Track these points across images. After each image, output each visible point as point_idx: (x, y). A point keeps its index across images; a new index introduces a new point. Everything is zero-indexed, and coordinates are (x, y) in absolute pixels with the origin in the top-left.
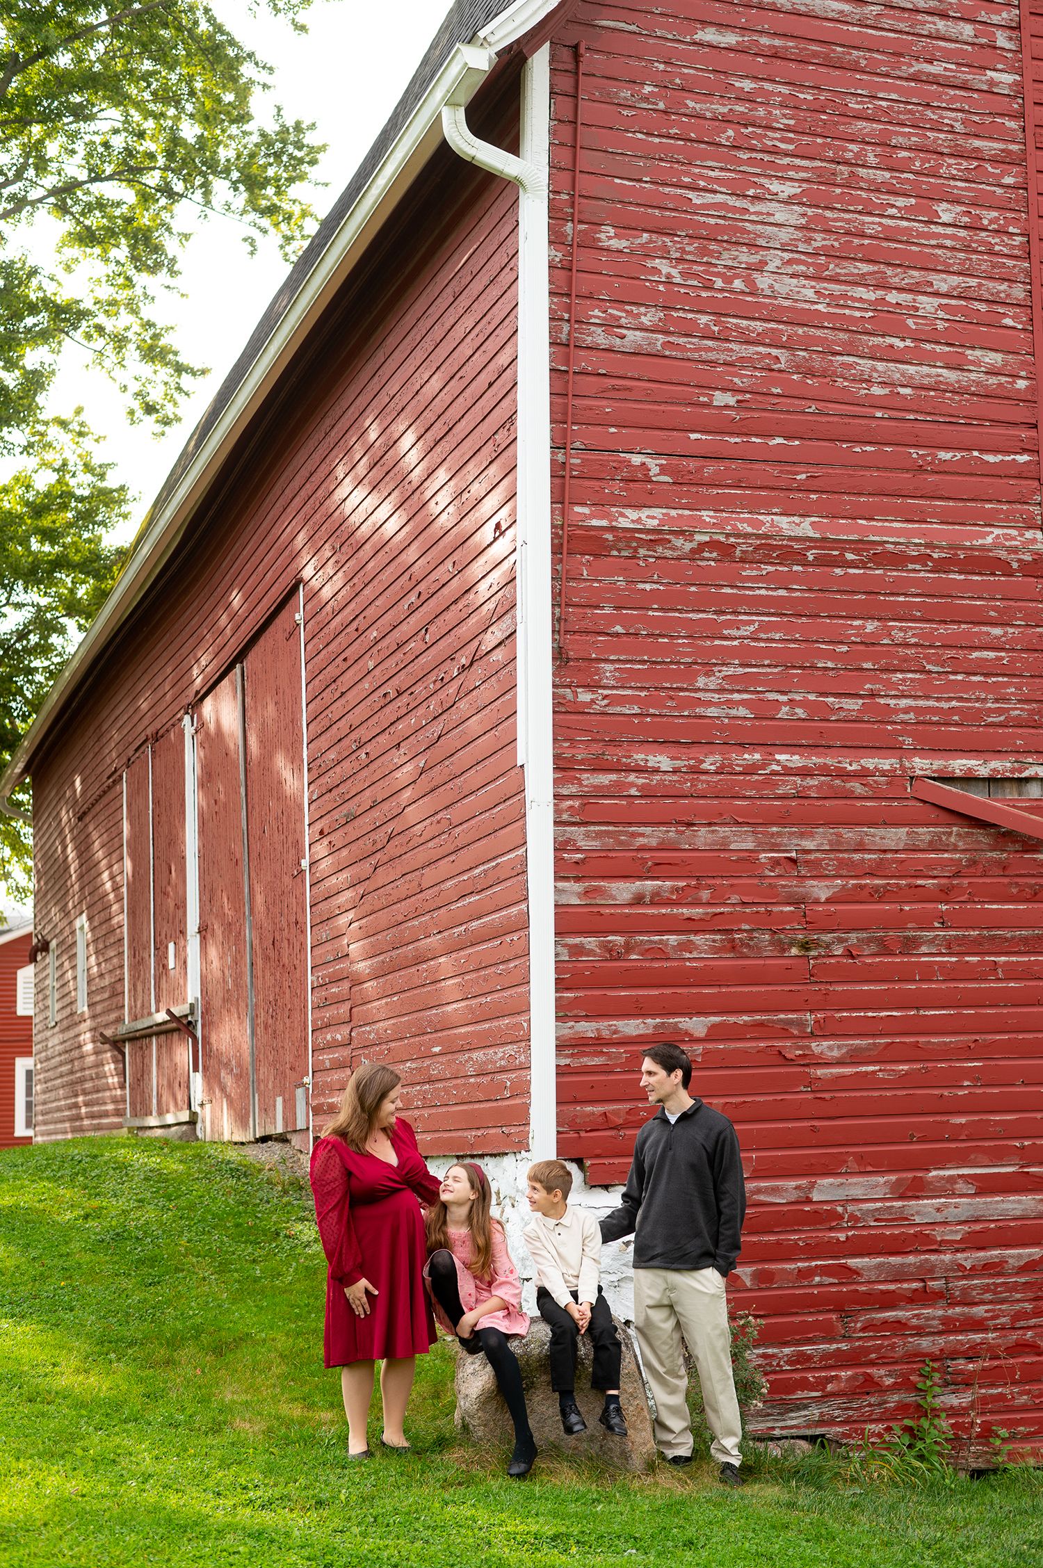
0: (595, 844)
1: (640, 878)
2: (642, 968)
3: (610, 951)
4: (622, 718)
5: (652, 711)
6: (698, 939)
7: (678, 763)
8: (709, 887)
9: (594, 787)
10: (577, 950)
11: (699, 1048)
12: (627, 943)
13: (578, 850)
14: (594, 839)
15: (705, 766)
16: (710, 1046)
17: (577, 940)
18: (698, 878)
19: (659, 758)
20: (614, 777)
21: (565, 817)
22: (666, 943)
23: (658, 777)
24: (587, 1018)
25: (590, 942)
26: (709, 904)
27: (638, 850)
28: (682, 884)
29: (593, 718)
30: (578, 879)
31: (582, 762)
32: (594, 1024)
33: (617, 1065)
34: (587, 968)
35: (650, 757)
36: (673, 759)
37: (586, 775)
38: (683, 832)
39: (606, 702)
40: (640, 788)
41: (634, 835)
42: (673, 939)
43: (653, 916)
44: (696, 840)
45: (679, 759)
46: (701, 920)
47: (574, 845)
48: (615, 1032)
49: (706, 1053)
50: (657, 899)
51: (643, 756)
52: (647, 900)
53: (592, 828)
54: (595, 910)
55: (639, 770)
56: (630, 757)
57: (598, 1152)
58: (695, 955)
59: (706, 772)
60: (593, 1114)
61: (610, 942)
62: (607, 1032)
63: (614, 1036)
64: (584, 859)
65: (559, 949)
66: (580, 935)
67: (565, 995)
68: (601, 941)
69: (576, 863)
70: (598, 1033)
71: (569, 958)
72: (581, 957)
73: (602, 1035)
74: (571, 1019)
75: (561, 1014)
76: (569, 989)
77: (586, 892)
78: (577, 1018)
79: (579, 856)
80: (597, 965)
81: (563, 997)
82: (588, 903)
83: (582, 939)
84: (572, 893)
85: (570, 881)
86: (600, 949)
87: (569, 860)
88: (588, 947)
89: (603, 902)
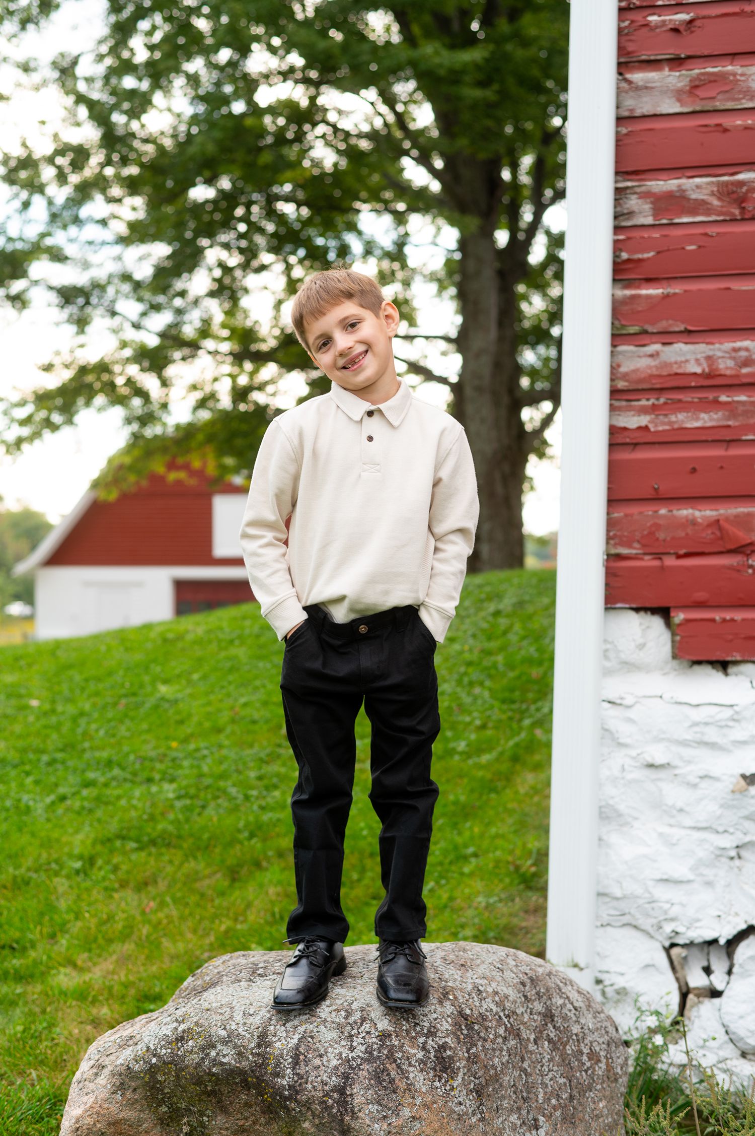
3: (741, 201)
10: (670, 204)
13: (682, 6)
17: (671, 184)
24: (689, 335)
25: (699, 186)
30: (676, 62)
32: (702, 347)
33: (746, 428)
34: (690, 238)
48: (748, 362)
54: (712, 121)
57: (701, 596)
60: (693, 522)
61: (741, 183)
62: (730, 363)
63: (745, 371)
64: (691, 22)
65: (633, 203)
66: (678, 173)
67: (644, 292)
68: (723, 182)
69: (676, 30)
70: (710, 366)
71: (649, 220)
72: (679, 215)
73: (717, 369)
74: (655, 338)
75: (633, 330)
76: (650, 280)
77: (695, 87)
78: (667, 337)
79: (683, 17)
80: (712, 230)
81: (639, 296)
82: (698, 108)
83: (683, 181)
84: (665, 91)
85: (660, 69)
86: (719, 199)
87: (657, 27)
88: (694, 196)
89: (730, 105)
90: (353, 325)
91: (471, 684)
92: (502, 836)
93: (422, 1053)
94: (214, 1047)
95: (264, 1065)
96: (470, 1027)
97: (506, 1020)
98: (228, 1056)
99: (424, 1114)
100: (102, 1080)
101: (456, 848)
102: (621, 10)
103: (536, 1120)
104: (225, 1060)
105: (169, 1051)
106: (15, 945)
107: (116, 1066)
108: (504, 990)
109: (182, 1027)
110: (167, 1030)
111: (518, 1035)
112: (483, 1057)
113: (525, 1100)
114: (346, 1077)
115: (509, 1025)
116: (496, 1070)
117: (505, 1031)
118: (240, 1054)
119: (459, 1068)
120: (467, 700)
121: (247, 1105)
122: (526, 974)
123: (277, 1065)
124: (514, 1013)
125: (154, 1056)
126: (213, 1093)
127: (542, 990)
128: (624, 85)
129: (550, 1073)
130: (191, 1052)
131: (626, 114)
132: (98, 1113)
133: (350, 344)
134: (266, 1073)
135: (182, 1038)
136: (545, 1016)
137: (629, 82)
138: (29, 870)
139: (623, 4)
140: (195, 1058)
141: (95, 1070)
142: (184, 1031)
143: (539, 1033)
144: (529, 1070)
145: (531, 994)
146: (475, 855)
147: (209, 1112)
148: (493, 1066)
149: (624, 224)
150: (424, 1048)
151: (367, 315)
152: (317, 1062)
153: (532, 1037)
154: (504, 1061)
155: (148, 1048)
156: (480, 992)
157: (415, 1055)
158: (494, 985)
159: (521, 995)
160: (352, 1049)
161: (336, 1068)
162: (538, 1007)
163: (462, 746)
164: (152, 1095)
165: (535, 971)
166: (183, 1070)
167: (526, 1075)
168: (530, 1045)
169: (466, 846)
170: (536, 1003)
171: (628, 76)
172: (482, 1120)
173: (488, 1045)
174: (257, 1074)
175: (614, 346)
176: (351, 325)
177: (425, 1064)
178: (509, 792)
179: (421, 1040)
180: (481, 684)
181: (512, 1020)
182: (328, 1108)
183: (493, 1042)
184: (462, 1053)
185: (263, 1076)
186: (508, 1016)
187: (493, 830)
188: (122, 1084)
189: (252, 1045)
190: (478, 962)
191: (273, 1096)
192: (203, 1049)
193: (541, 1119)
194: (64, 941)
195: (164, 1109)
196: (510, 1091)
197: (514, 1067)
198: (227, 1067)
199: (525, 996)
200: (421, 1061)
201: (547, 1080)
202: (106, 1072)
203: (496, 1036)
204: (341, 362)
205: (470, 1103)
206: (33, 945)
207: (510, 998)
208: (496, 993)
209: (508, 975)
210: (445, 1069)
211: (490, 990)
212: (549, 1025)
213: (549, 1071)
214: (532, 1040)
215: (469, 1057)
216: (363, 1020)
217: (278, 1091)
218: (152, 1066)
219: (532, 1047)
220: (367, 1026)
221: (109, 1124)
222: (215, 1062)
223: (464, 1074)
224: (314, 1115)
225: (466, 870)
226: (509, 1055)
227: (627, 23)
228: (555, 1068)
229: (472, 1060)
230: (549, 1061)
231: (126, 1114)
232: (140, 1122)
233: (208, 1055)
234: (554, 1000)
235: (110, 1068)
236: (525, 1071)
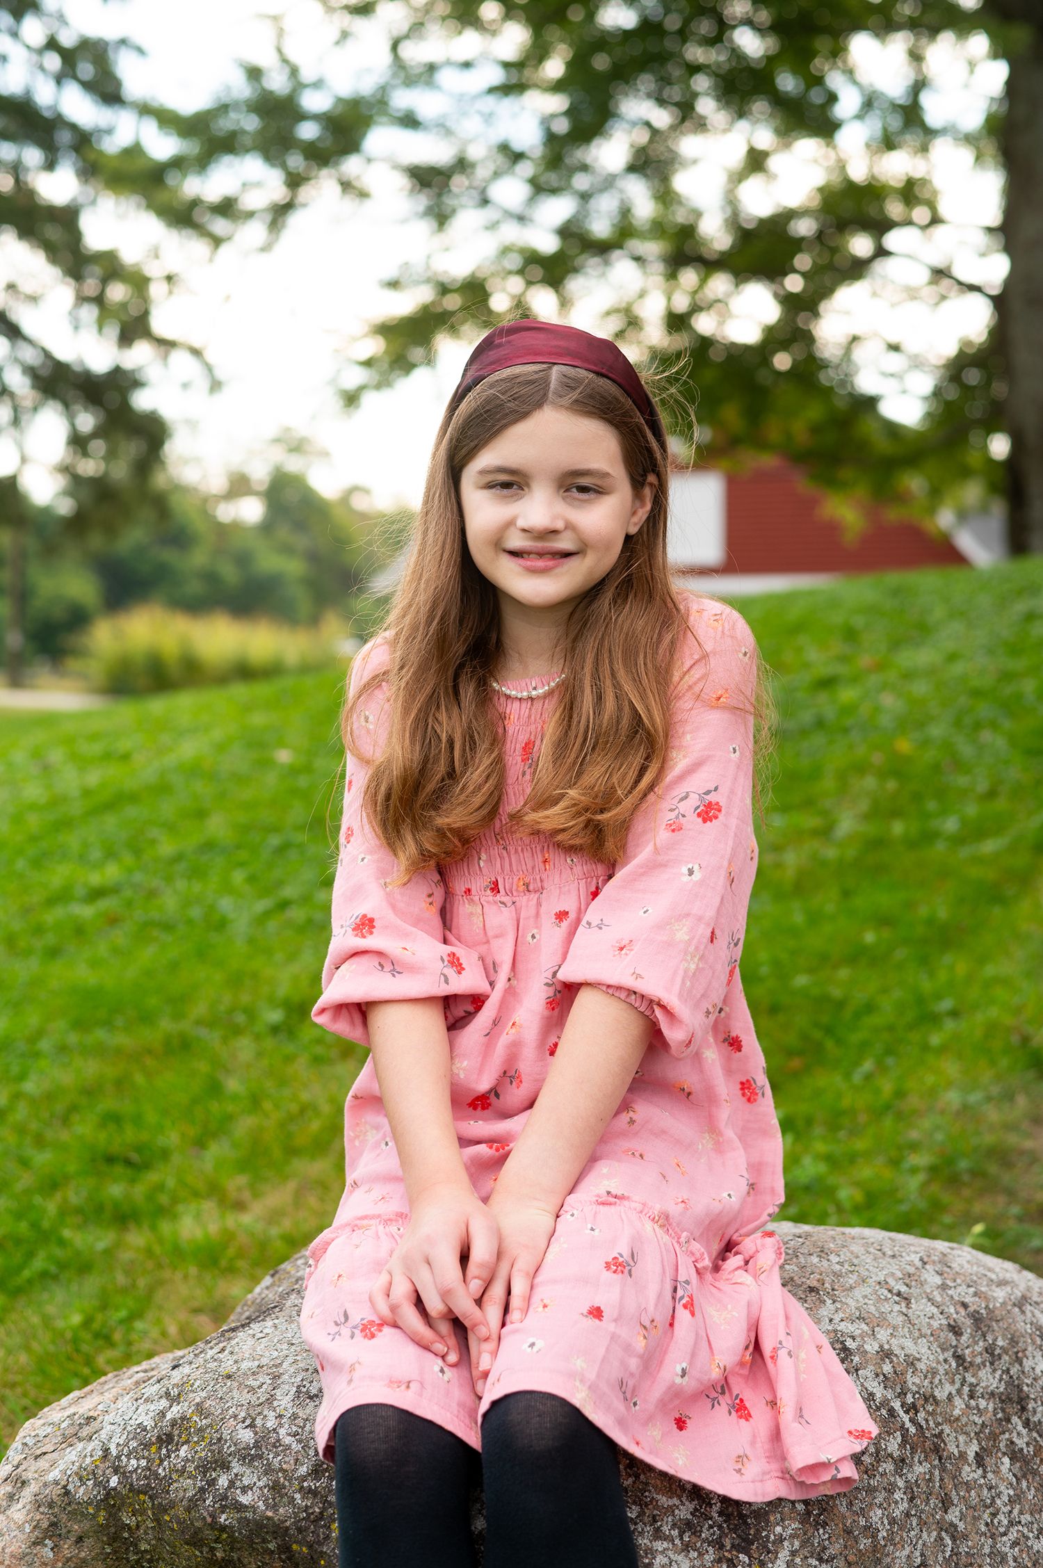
91: (977, 726)
92: (1004, 981)
93: (691, 1506)
94: (226, 1466)
95: (324, 1519)
97: (906, 1418)
98: (252, 1491)
101: (920, 1000)
104: (245, 1499)
105: (143, 1463)
106: (135, 1157)
107: (45, 1485)
108: (905, 1345)
109: (174, 1412)
111: (936, 1450)
112: (843, 1509)
115: (913, 1430)
116: (874, 1537)
117: (902, 1445)
118: (276, 1487)
119: (780, 1540)
120: (966, 750)
122: (965, 1305)
124: (929, 1398)
125: (116, 1471)
127: (1000, 1343)
129: (1014, 1530)
130: (182, 1472)
134: (327, 1537)
135: (170, 1437)
136: (1005, 1399)
138: (199, 1022)
140: (187, 1487)
141: (9, 1489)
142: (174, 1423)
143: (989, 1442)
144: (961, 1526)
145: (973, 1349)
146: (954, 1014)
148: (867, 1528)
153: (973, 1448)
154: (897, 1513)
155: (106, 1451)
157: (671, 1510)
158: (883, 1335)
159: (949, 1354)
162: (989, 1379)
163: (951, 825)
164: (115, 1552)
165: (987, 1299)
166: (165, 1511)
167: (954, 1539)
168: (967, 1468)
169: (939, 997)
170: (984, 1373)
174: (310, 1538)
177: (696, 1533)
178: (1025, 906)
180: (994, 726)
181: (921, 1416)
185: (320, 1544)
186: (911, 1409)
187: (990, 970)
188: (53, 1524)
189: (303, 1470)
190: (852, 1279)
192: (204, 1468)
194: (215, 1150)
197: (922, 1524)
198: (249, 1515)
199: (959, 1358)
201: (1004, 1544)
202: (27, 1494)
206: (165, 1154)
207: (921, 1366)
208: (885, 1354)
209: (921, 1308)
210: (744, 1544)
211: (871, 1347)
212: (1015, 1419)
213: (1011, 1523)
214: (971, 1456)
215: (808, 1513)
218: (109, 1493)
219: (969, 1473)
222: (226, 1502)
223: (793, 1553)
225: (935, 1040)
226: (912, 1499)
228: (1026, 1518)
230: (1011, 1501)
233: (213, 1482)
234: (1027, 1364)
235: (33, 1488)
236: (951, 1529)
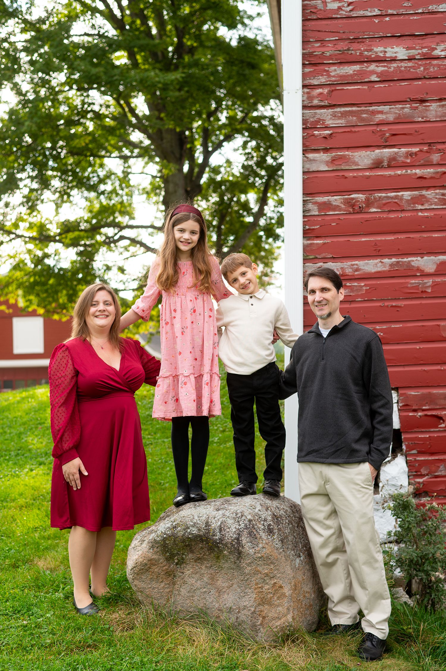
0: (341, 122)
1: (379, 147)
2: (380, 219)
3: (353, 206)
4: (365, 20)
5: (390, 12)
6: (429, 193)
7: (413, 52)
8: (439, 151)
9: (341, 76)
10: (325, 207)
11: (429, 281)
12: (367, 201)
13: (327, 128)
14: (339, 118)
15: (437, 53)
16: (438, 279)
17: (325, 199)
18: (430, 144)
19: (396, 49)
20: (357, 67)
21: (316, 102)
22: (401, 198)
23: (395, 65)
24: (334, 259)
25: (336, 200)
26: (439, 165)
27: (378, 124)
28: (415, 150)
29: (340, 21)
30: (326, 150)
31: (330, 57)
32: (339, 264)
33: (358, 296)
34: (333, 220)
35: (388, 49)
36: (408, 49)
37: (333, 68)
38: (417, 108)
39: (351, 7)
40: (379, 75)
41: (374, 113)
42: (407, 195)
43: (390, 176)
44: (428, 113)
45: (414, 48)
46: (432, 178)
47: (323, 124)
48: (357, 270)
49: (435, 285)
50: (393, 164)
51: (382, 49)
52: (385, 164)
53: (338, 109)
54: (340, 174)
55: (379, 60)
56: (371, 50)
58: (426, 206)
59: (438, 58)
61: (353, 199)
62: (350, 270)
63: (356, 273)
64: (331, 134)
65: (310, 206)
66: (328, 194)
67: (315, 242)
68: (346, 198)
69: (325, 138)
70: (342, 271)
71: (317, 213)
72: (329, 211)
73: (345, 273)
74: (320, 260)
75: (311, 257)
76: (318, 237)
77: (333, 160)
78: (325, 260)
79: (328, 132)
80: (342, 217)
81: (314, 243)
82: (335, 169)
83: (330, 197)
84: (321, 162)
85: (320, 153)
86: (344, 205)
87: (317, 136)
88: (334, 204)
89: (347, 168)
90: (244, 274)
93: (263, 527)
94: (189, 528)
95: (209, 532)
96: (277, 519)
98: (195, 531)
99: (266, 546)
100: (145, 545)
102: (303, 128)
103: (299, 554)
104: (193, 532)
105: (171, 532)
107: (149, 540)
109: (174, 524)
110: (169, 525)
111: (292, 524)
112: (282, 529)
113: (296, 547)
114: (239, 534)
118: (199, 530)
119: (275, 532)
121: (202, 548)
123: (214, 532)
124: (290, 516)
125: (165, 534)
126: (189, 545)
128: (305, 159)
130: (180, 531)
131: (306, 170)
132: (144, 557)
133: (245, 281)
134: (209, 535)
135: (175, 527)
136: (299, 518)
137: (307, 158)
139: (304, 126)
140: (182, 533)
141: (140, 542)
142: (176, 525)
147: (186, 553)
149: (307, 214)
150: (263, 525)
151: (248, 270)
152: (228, 530)
153: (296, 525)
155: (162, 532)
156: (278, 508)
157: (261, 527)
158: (282, 506)
160: (240, 525)
161: (235, 532)
162: (297, 515)
164: (164, 549)
166: (177, 538)
168: (296, 528)
171: (307, 155)
172: (283, 551)
173: (284, 525)
174: (206, 536)
175: (304, 264)
176: (243, 274)
177: (265, 530)
179: (262, 522)
181: (289, 518)
182: (233, 545)
183: (285, 524)
184: (276, 527)
185: (208, 537)
188: (152, 546)
189: (203, 526)
191: (213, 543)
192: (184, 529)
193: (301, 554)
195: (168, 554)
196: (291, 543)
197: (291, 535)
198: (195, 535)
199: (293, 511)
200: (263, 529)
201: (302, 541)
202: (146, 542)
203: (286, 523)
204: (242, 287)
205: (279, 545)
207: (288, 511)
208: (284, 509)
209: (286, 503)
210: (271, 532)
216: (242, 516)
217: (215, 541)
218: (164, 538)
220: (243, 518)
221: (148, 560)
222: (190, 533)
223: (277, 534)
224: (228, 548)
226: (290, 530)
227: (305, 134)
229: (279, 530)
231: (155, 557)
232: (159, 559)
233: (187, 531)
236: (294, 536)
